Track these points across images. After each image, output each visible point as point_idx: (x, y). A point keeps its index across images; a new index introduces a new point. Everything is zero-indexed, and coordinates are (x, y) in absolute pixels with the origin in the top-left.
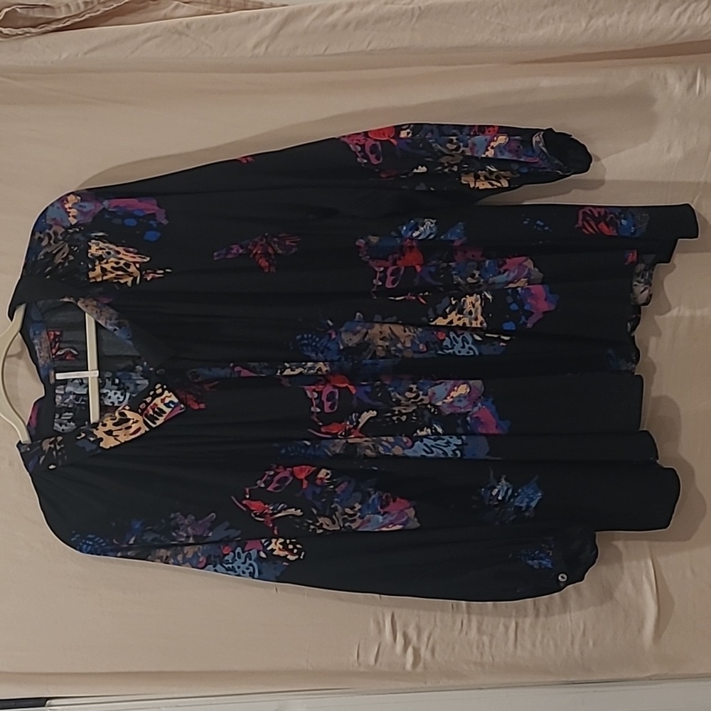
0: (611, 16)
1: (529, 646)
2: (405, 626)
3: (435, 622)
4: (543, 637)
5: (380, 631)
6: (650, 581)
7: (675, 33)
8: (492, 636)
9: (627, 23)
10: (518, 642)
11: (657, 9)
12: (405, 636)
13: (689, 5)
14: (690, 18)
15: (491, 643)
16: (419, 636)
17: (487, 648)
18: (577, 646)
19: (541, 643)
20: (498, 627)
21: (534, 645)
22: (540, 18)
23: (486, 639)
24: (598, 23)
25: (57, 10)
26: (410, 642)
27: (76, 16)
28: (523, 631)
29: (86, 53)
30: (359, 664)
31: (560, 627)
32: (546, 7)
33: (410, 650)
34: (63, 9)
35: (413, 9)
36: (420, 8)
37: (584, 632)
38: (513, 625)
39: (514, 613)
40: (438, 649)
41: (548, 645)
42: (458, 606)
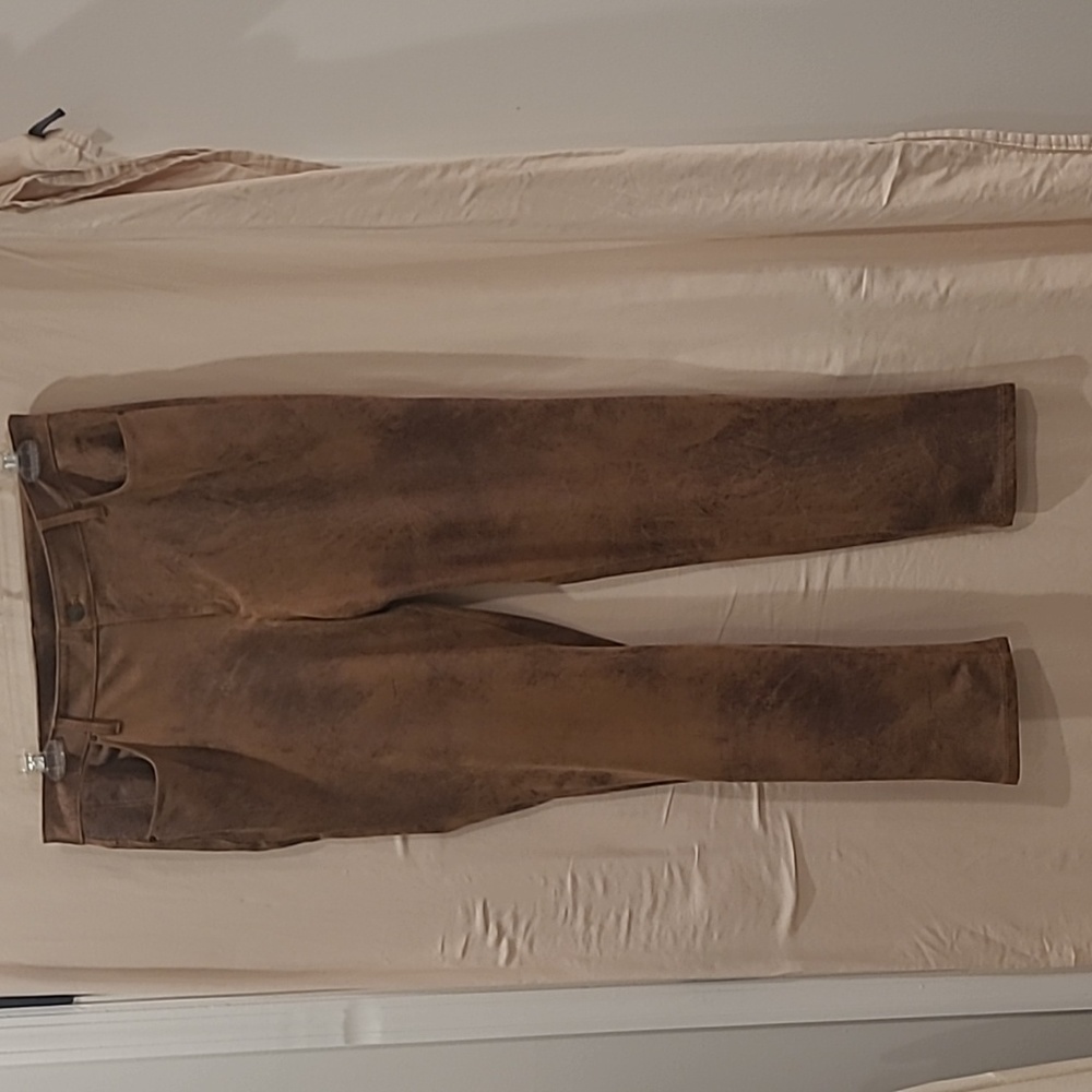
0: (759, 192)
1: (643, 938)
2: (499, 914)
3: (535, 910)
4: (660, 928)
5: (469, 919)
6: (788, 864)
7: (836, 215)
8: (601, 927)
9: (778, 200)
10: (631, 934)
11: (815, 184)
12: (499, 927)
13: (852, 183)
14: (853, 197)
15: (599, 934)
16: (515, 926)
17: (594, 940)
18: (699, 940)
19: (658, 935)
20: (608, 916)
21: (649, 938)
22: (674, 189)
23: (594, 930)
24: (745, 199)
25: (87, 175)
26: (504, 933)
27: (110, 182)
28: (638, 921)
30: (444, 959)
31: (682, 918)
32: (682, 177)
33: (504, 943)
34: (94, 173)
35: (522, 176)
36: (530, 174)
37: (708, 925)
38: (626, 914)
39: (628, 901)
40: (536, 942)
41: (666, 937)
42: (562, 891)
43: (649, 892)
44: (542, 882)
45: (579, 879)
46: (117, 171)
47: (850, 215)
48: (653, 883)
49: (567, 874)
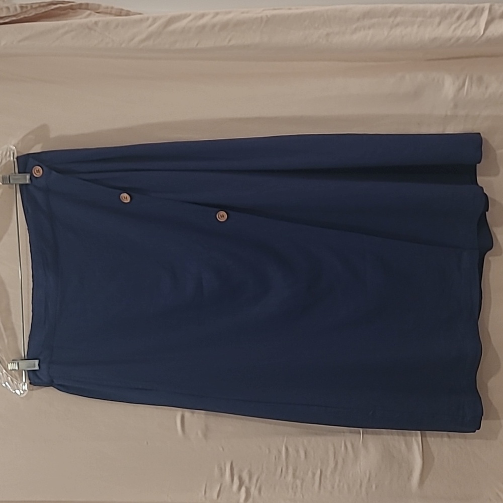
0: (405, 28)
1: (329, 488)
2: (241, 471)
3: (262, 469)
4: (340, 481)
5: (222, 475)
6: (418, 442)
8: (303, 480)
9: (417, 33)
10: (322, 485)
11: (439, 24)
12: (240, 479)
13: (462, 23)
14: (463, 30)
15: (302, 485)
16: (250, 478)
17: (299, 490)
18: (363, 489)
19: (338, 486)
20: (307, 474)
21: (333, 487)
22: (354, 27)
23: (298, 482)
24: (397, 32)
25: (0, 11)
26: (243, 483)
27: (14, 16)
28: (326, 477)
29: (19, 41)
30: (206, 498)
31: (352, 475)
32: (359, 19)
33: (243, 489)
34: (5, 10)
35: (262, 17)
36: (267, 16)
37: (369, 479)
38: (319, 472)
39: (319, 465)
40: (263, 489)
41: (343, 487)
42: (279, 457)
43: (333, 458)
44: (267, 451)
45: (290, 449)
46: (19, 10)
47: (461, 41)
48: (335, 453)
49: (282, 446)
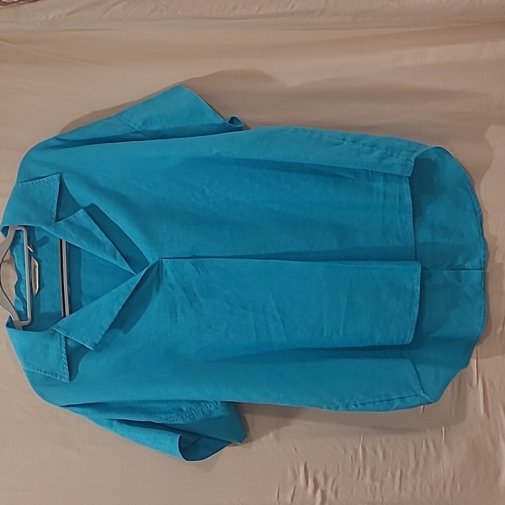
1: (410, 489)
2: (315, 473)
3: (338, 470)
4: (421, 483)
5: (296, 477)
8: (382, 482)
10: (402, 487)
12: (315, 481)
15: (381, 487)
16: (326, 481)
17: (378, 491)
18: (448, 491)
19: (420, 487)
20: (386, 475)
21: (414, 489)
23: (377, 484)
26: (318, 486)
28: (406, 477)
29: (68, 15)
31: (435, 475)
33: (319, 493)
37: (453, 480)
38: (398, 473)
39: (399, 465)
40: (340, 491)
41: (425, 489)
42: (356, 458)
43: (413, 459)
44: (343, 451)
45: (367, 449)
48: (415, 452)
49: (359, 446)
